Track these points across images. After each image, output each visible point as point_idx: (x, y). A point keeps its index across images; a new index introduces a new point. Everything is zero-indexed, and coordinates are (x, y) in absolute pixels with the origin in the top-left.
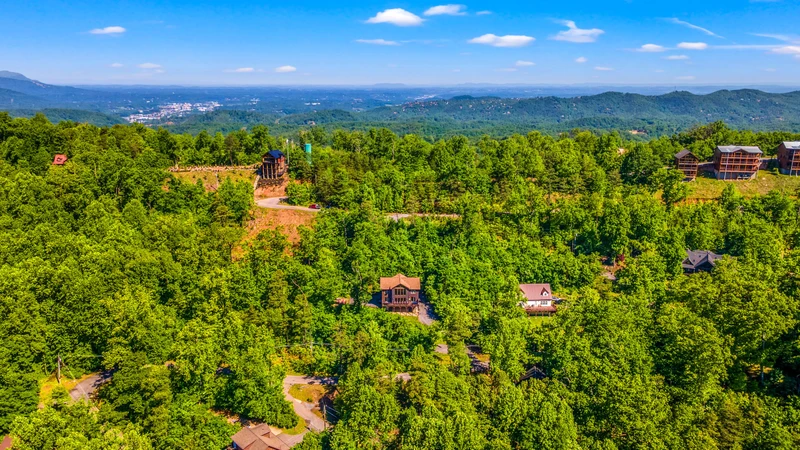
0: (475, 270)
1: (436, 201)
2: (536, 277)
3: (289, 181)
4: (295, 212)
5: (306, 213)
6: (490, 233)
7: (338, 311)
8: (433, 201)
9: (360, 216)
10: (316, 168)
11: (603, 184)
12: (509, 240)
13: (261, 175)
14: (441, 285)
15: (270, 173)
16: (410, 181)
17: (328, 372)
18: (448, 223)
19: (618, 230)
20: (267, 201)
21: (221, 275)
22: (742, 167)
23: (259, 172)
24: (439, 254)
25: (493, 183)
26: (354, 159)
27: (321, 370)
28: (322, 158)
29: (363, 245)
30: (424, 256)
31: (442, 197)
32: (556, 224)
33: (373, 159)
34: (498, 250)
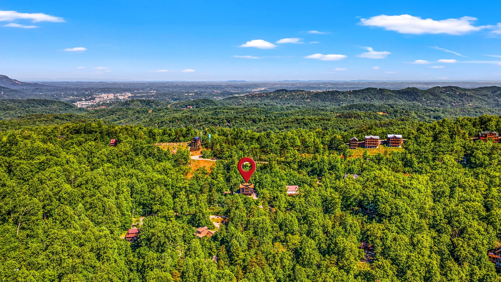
0: (273, 181)
1: (260, 157)
2: (295, 184)
3: (203, 149)
4: (206, 161)
5: (210, 161)
6: (279, 168)
7: (225, 195)
8: (258, 157)
9: (232, 162)
10: (213, 144)
11: (321, 150)
12: (286, 171)
13: (191, 146)
14: (261, 186)
15: (195, 146)
16: (250, 149)
17: (223, 214)
18: (264, 165)
19: (324, 167)
20: (195, 157)
21: (186, 183)
22: (373, 144)
23: (190, 145)
24: (260, 176)
25: (281, 150)
26: (228, 140)
27: (221, 214)
28: (215, 140)
29: (233, 173)
30: (255, 177)
31: (262, 155)
32: (304, 165)
33: (235, 140)
34: (282, 174)
